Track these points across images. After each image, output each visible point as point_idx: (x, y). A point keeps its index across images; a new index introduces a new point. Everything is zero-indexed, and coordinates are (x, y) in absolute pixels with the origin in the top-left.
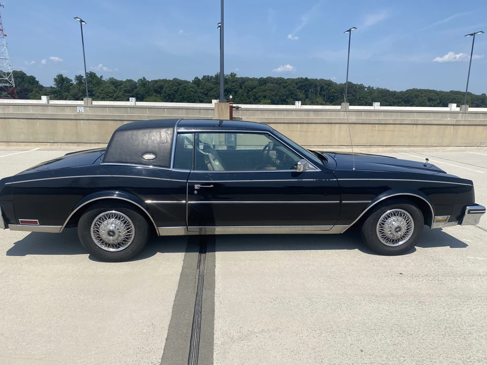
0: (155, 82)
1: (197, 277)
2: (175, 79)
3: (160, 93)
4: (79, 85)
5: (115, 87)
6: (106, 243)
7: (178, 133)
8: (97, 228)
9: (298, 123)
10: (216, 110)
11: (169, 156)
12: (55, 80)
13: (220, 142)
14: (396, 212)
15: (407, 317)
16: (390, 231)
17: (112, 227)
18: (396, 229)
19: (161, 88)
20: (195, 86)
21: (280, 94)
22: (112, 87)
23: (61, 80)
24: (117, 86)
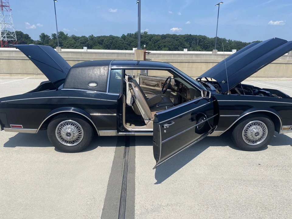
0: (99, 37)
1: (124, 164)
2: (111, 35)
3: (102, 44)
4: (54, 40)
5: (75, 40)
6: (65, 141)
7: (112, 69)
8: (60, 131)
10: (135, 54)
11: (105, 84)
12: (40, 36)
14: (256, 122)
16: (252, 135)
17: (69, 131)
18: (256, 134)
19: (103, 41)
20: (122, 39)
21: (174, 44)
22: (73, 40)
23: (44, 36)
24: (76, 40)
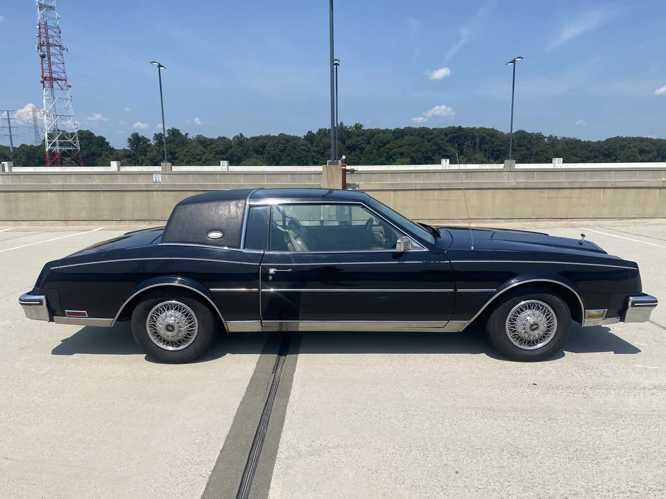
0: (256, 139)
2: (281, 134)
3: (262, 153)
4: (159, 146)
5: (203, 146)
9: (435, 189)
12: (129, 140)
13: (329, 216)
14: (532, 303)
15: (526, 436)
19: (264, 146)
20: (307, 142)
21: (424, 150)
22: (200, 147)
23: (137, 140)
24: (207, 145)
